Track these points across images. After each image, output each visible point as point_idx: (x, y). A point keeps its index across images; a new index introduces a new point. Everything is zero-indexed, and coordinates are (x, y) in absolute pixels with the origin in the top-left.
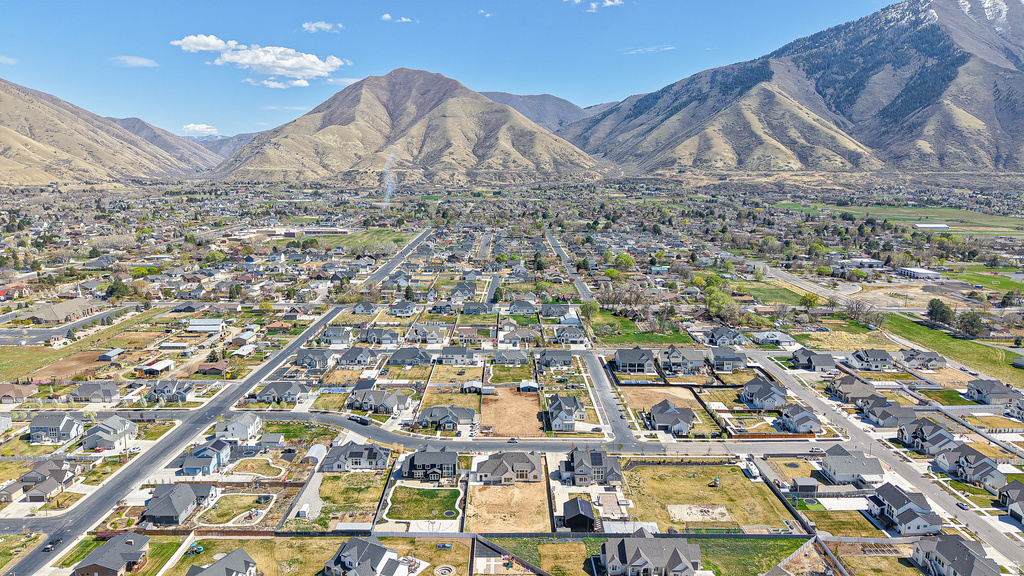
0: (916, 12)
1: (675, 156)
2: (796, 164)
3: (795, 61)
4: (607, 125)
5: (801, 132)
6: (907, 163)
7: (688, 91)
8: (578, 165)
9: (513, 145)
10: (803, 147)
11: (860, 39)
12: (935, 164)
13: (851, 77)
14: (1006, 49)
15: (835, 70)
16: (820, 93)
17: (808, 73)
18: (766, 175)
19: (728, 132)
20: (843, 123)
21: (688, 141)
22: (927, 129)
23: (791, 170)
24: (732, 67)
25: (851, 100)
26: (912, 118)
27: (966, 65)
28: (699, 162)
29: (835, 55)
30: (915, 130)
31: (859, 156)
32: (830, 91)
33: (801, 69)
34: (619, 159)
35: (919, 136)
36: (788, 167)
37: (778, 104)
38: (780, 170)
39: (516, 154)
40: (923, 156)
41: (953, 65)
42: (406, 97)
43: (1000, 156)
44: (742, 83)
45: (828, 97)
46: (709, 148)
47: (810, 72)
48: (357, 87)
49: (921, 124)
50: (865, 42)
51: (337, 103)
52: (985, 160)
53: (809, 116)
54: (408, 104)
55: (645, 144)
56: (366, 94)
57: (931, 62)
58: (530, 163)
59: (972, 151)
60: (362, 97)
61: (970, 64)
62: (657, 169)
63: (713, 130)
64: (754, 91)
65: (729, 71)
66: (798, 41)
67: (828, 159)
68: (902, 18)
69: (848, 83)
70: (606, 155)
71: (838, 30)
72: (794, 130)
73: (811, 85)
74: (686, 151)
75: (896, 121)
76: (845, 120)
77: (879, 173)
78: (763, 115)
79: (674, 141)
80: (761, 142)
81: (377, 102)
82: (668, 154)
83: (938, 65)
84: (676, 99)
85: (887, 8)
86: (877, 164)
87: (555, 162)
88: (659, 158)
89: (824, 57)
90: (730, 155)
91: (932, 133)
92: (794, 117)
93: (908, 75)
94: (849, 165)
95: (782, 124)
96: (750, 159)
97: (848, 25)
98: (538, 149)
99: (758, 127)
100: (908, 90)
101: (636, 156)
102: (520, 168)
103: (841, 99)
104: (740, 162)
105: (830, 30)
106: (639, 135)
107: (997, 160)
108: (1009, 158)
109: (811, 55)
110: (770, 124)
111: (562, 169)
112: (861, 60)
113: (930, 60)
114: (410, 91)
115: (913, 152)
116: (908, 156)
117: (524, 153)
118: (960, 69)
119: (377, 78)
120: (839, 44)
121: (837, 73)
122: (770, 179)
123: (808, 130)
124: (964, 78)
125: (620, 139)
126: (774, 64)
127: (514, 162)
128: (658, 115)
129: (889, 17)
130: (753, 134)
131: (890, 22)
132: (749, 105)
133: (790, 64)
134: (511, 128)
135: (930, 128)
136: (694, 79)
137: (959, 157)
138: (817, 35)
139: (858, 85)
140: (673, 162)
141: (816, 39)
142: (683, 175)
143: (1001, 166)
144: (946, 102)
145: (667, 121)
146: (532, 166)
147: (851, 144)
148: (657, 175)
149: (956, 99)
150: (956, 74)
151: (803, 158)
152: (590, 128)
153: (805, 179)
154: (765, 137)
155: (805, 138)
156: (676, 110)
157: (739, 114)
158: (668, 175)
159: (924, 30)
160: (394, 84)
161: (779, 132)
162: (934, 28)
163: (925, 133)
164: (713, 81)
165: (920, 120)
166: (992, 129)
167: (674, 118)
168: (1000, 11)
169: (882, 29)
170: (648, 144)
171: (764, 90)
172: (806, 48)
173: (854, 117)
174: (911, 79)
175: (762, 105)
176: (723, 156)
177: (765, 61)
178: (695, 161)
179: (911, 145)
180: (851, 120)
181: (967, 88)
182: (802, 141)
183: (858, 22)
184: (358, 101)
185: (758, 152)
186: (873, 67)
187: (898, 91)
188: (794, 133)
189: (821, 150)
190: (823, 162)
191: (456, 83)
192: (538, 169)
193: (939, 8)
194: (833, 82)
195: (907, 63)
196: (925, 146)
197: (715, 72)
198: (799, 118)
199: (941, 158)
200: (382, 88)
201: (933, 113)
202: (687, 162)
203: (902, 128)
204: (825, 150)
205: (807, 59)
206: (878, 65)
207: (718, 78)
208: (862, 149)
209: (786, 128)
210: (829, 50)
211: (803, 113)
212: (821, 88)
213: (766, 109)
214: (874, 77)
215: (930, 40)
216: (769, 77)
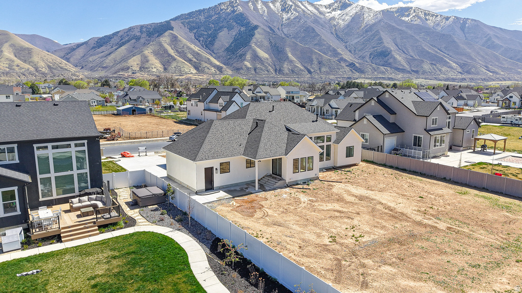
0: (233, 7)
1: (129, 65)
2: (194, 71)
3: (182, 23)
4: (80, 52)
5: (193, 55)
6: (242, 71)
7: (128, 35)
8: (66, 70)
9: (16, 56)
10: (195, 62)
11: (211, 16)
12: (253, 72)
13: (210, 33)
14: (269, 27)
15: (202, 29)
16: (197, 39)
18: (180, 76)
19: (156, 54)
20: (211, 54)
21: (135, 57)
22: (247, 57)
23: (192, 73)
24: (151, 25)
25: (212, 43)
26: (240, 52)
28: (142, 68)
29: (201, 23)
30: (242, 57)
31: (221, 68)
32: (201, 39)
33: (186, 27)
34: (92, 69)
35: (245, 60)
36: (190, 72)
37: (180, 41)
38: (186, 73)
39: (17, 61)
40: (248, 69)
41: (252, 30)
43: (277, 69)
44: (158, 32)
45: (201, 42)
46: (148, 61)
47: (191, 29)
49: (244, 55)
50: (213, 18)
52: (271, 71)
53: (196, 49)
55: (107, 61)
57: (243, 29)
58: (30, 67)
59: (265, 66)
61: (258, 30)
62: (119, 72)
63: (148, 52)
64: (166, 34)
65: (149, 27)
66: (182, 15)
67: (208, 69)
68: (227, 9)
69: (209, 36)
70: (82, 68)
71: (200, 12)
72: (190, 54)
73: (192, 35)
74: (134, 62)
75: (234, 53)
76: (211, 52)
77: (232, 76)
78: (173, 46)
79: (125, 59)
80: (175, 59)
82: (124, 64)
83: (245, 30)
84: (122, 39)
85: (220, 4)
86: (230, 72)
87: (49, 67)
88: (119, 67)
89: (196, 23)
90: (160, 66)
91: (250, 58)
92: (189, 48)
93: (234, 34)
94: (218, 72)
95: (183, 51)
96: (170, 68)
97: (204, 10)
98: (35, 59)
99: (171, 52)
100: (235, 40)
101: (103, 68)
102: (23, 70)
103: (208, 44)
104: (165, 69)
105: (196, 11)
106: (102, 57)
107: (276, 71)
108: (280, 70)
109: (190, 21)
110: (177, 51)
111: (55, 71)
112: (213, 26)
113: (242, 28)
115: (244, 67)
116: (241, 68)
117: (25, 61)
118: (256, 31)
120: (202, 18)
121: (204, 31)
122: (183, 77)
123: (196, 55)
124: (258, 36)
125: (91, 59)
126: (173, 24)
127: (18, 66)
128: (112, 47)
129: (222, 8)
130: (169, 55)
131: (222, 10)
132: (165, 40)
133: (181, 24)
134: (12, 46)
135: (248, 56)
136: (130, 29)
137: (262, 70)
138: (191, 13)
139: (214, 37)
140: (128, 68)
141: (190, 14)
142: (135, 75)
143: (277, 73)
144: (253, 45)
145: (119, 50)
146: (32, 69)
147: (218, 63)
148: (120, 75)
149: (256, 44)
150: (254, 34)
151: (196, 68)
152: (69, 53)
153: (200, 77)
154: (176, 57)
155: (196, 58)
156: (123, 44)
157: (161, 45)
158: (126, 75)
159: (238, 14)
161: (182, 54)
162: (241, 14)
163: (247, 59)
164: (141, 32)
165: (244, 53)
166: (271, 58)
167: (123, 48)
168: (264, 11)
169: (219, 13)
170: (109, 61)
171: (171, 33)
172: (186, 19)
173: (215, 51)
174: (236, 35)
175: (172, 41)
176: (156, 66)
177: (168, 22)
178: (140, 68)
179: (242, 64)
180: (213, 52)
181: (260, 40)
182: (195, 60)
183: (208, 9)
185: (174, 64)
186: (219, 29)
187: (231, 41)
188: (190, 56)
189: (204, 65)
190: (206, 70)
192: (37, 69)
193: (242, 6)
194: (202, 35)
195: (233, 28)
196: (248, 64)
197: (142, 27)
198: (191, 49)
199: (255, 70)
201: (248, 50)
202: (136, 68)
203: (237, 56)
204: (206, 65)
205: (188, 23)
206: (221, 28)
207: (144, 30)
208: (222, 65)
209: (186, 53)
210: (198, 20)
211: (192, 46)
212: (197, 37)
213: (174, 43)
214: (220, 34)
215: (241, 19)
216: (172, 29)
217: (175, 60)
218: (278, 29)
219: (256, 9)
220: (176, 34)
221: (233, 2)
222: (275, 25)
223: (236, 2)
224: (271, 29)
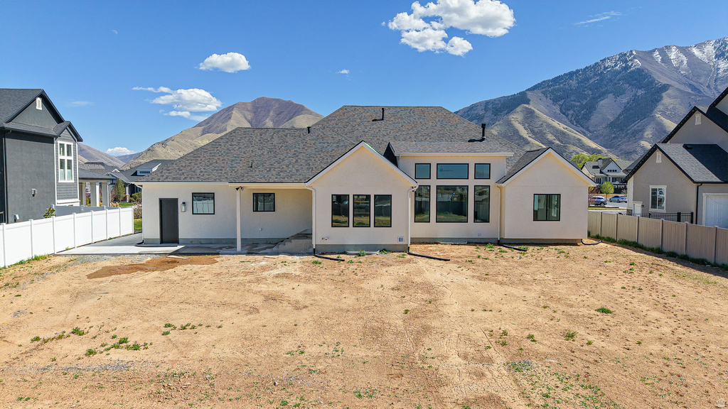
3: (543, 93)
5: (555, 136)
6: (635, 156)
7: (469, 115)
10: (558, 146)
11: (587, 79)
13: (584, 103)
14: (690, 85)
15: (572, 98)
16: (564, 114)
17: (554, 101)
20: (583, 132)
22: (646, 133)
24: (499, 99)
25: (587, 117)
26: (634, 127)
27: (668, 92)
29: (571, 90)
30: (637, 135)
31: (600, 152)
32: (571, 112)
33: (548, 98)
35: (642, 138)
37: (538, 117)
41: (658, 92)
42: (266, 116)
44: (508, 107)
45: (570, 116)
47: (555, 100)
48: (230, 109)
49: (642, 130)
50: (591, 81)
51: (213, 121)
53: (561, 126)
54: (267, 120)
56: (235, 113)
57: (640, 92)
60: (233, 116)
61: (669, 91)
64: (519, 109)
65: (497, 102)
68: (615, 66)
69: (583, 107)
71: (571, 74)
72: (550, 135)
73: (557, 109)
75: (622, 130)
78: (527, 125)
80: (527, 142)
81: (244, 120)
83: (645, 93)
85: (605, 60)
89: (564, 91)
91: (650, 136)
92: (549, 126)
93: (625, 101)
95: (541, 131)
97: (578, 71)
99: (524, 133)
100: (626, 110)
103: (581, 119)
105: (565, 75)
109: (554, 89)
110: (532, 131)
112: (590, 92)
114: (269, 111)
115: (639, 149)
116: (635, 152)
118: (664, 94)
119: (245, 104)
120: (574, 83)
121: (575, 100)
123: (560, 135)
124: (668, 100)
126: (530, 95)
129: (607, 65)
130: (521, 138)
131: (607, 68)
132: (516, 118)
133: (541, 95)
135: (648, 133)
136: (472, 107)
138: (557, 78)
139: (591, 108)
141: (556, 80)
144: (657, 116)
147: (593, 145)
149: (663, 114)
150: (661, 98)
154: (530, 139)
155: (559, 140)
157: (510, 124)
159: (632, 72)
160: (258, 108)
161: (539, 136)
162: (640, 71)
163: (645, 136)
164: (486, 109)
165: (640, 128)
168: (682, 61)
169: (602, 73)
171: (526, 108)
172: (549, 86)
173: (590, 128)
174: (628, 103)
175: (526, 118)
177: (523, 94)
179: (636, 144)
180: (588, 130)
181: (671, 106)
182: (558, 142)
183: (585, 69)
184: (230, 118)
186: (600, 96)
187: (619, 112)
188: (550, 137)
189: (572, 148)
191: (303, 107)
193: (641, 59)
194: (572, 107)
195: (624, 93)
196: (647, 145)
197: (487, 103)
198: (553, 127)
200: (248, 110)
201: (649, 123)
203: (627, 134)
204: (575, 148)
205: (552, 92)
206: (603, 95)
207: (490, 106)
208: (600, 148)
209: (545, 134)
210: (567, 87)
211: (556, 124)
212: (564, 111)
213: (529, 121)
214: (601, 103)
215: (639, 78)
216: (528, 102)
217: (529, 143)
218: (709, 87)
219: (666, 60)
220: (533, 108)
221: (625, 54)
222: (702, 80)
223: (631, 54)
224: (693, 88)
